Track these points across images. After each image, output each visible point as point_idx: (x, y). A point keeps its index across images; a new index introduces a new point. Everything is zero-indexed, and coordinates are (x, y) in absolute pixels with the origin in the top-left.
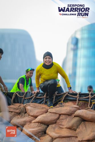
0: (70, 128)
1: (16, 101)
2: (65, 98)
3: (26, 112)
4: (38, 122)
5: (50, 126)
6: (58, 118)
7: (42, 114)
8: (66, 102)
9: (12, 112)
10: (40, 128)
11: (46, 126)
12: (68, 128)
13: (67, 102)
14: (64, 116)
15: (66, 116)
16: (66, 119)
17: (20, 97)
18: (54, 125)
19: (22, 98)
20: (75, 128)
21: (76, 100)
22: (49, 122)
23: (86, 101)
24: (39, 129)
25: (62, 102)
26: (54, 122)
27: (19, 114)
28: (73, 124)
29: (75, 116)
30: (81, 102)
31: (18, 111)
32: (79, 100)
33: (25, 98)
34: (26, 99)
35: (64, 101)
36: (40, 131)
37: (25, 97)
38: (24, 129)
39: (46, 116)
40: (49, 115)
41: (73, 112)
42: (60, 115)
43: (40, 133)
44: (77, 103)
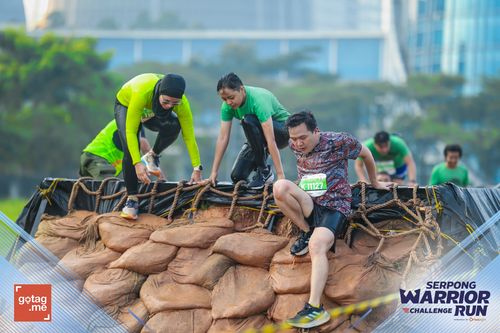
0: (198, 284)
1: (81, 205)
2: (203, 195)
3: (99, 238)
4: (123, 268)
5: (150, 278)
6: (174, 257)
7: (138, 244)
8: (203, 210)
9: (63, 237)
10: (124, 283)
11: (141, 278)
12: (193, 284)
13: (208, 208)
14: (187, 251)
15: (192, 250)
16: (192, 259)
17: (91, 196)
18: (159, 277)
19: (95, 195)
20: (210, 283)
21: (230, 205)
22: (149, 267)
23: (254, 206)
24: (123, 287)
25: (193, 208)
26: (161, 267)
27: (82, 241)
28: (207, 274)
29: (214, 253)
30: (241, 209)
31: (79, 234)
32: (237, 204)
33: (104, 197)
34: (104, 200)
35: (199, 207)
36: (123, 290)
37: (102, 194)
38: (88, 284)
39: (142, 253)
40: (149, 250)
41: (211, 239)
42: (179, 248)
43: (124, 298)
44: (230, 214)
